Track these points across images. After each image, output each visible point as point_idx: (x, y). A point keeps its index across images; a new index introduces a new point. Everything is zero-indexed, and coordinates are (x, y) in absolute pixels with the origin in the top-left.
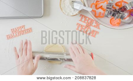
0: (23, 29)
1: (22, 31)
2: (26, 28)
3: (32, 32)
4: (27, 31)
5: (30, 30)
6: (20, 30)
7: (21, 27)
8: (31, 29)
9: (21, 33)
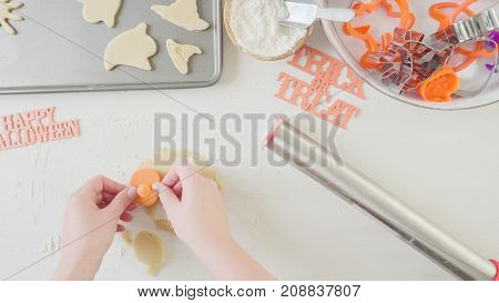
0: (46, 122)
1: (41, 129)
2: (59, 118)
3: (80, 134)
4: (60, 131)
5: (71, 129)
6: (35, 124)
7: (42, 114)
8: (76, 123)
9: (39, 137)
